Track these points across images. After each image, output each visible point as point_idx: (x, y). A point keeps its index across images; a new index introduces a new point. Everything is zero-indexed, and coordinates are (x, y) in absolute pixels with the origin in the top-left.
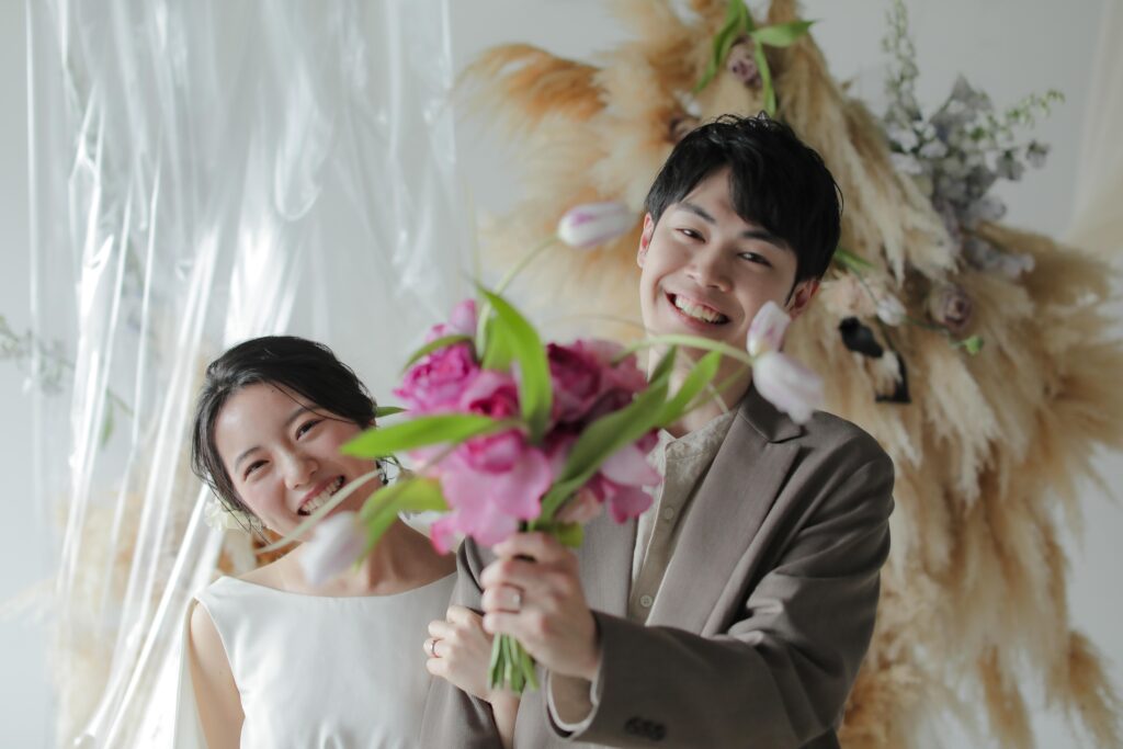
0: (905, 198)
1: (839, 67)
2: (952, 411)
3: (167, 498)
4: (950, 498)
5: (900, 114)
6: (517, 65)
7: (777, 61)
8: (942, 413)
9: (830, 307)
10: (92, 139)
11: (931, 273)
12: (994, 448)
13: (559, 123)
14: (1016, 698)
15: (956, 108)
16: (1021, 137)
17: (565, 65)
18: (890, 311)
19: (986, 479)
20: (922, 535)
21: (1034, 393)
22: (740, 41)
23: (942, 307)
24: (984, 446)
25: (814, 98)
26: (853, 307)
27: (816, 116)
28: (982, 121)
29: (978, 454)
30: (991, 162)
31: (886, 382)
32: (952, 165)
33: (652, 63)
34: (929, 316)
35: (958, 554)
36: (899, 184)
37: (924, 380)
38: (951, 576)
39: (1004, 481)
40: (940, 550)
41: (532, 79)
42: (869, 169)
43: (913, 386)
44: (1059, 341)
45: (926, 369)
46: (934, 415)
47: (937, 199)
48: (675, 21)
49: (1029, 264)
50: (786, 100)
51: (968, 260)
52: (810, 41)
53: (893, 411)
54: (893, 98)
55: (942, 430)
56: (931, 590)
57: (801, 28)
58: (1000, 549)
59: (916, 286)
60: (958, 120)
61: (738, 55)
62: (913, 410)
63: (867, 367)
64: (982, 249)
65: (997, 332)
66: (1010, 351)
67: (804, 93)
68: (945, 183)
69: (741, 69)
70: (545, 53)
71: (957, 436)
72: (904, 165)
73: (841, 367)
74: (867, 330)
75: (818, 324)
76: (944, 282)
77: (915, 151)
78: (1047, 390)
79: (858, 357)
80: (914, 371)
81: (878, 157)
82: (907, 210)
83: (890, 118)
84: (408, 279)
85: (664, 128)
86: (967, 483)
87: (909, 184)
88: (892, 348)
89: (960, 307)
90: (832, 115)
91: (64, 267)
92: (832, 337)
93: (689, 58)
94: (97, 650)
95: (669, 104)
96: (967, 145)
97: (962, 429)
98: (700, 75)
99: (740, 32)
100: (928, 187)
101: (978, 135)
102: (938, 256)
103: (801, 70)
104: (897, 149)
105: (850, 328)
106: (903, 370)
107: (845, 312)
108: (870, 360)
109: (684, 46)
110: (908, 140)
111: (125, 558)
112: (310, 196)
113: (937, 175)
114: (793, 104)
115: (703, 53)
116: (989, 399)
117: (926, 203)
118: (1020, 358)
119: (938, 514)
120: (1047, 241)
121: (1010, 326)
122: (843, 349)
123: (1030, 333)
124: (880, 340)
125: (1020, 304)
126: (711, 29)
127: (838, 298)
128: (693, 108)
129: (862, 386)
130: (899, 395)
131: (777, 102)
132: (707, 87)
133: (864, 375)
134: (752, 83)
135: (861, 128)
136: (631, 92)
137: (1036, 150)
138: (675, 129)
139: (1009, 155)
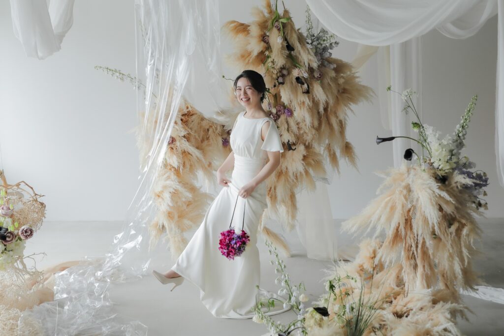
0: (309, 53)
1: (297, 27)
2: (318, 96)
3: (164, 111)
4: (319, 113)
5: (309, 36)
6: (233, 25)
7: (284, 25)
8: (316, 96)
9: (294, 75)
10: (149, 40)
11: (314, 68)
12: (327, 103)
13: (241, 36)
14: (334, 154)
15: (321, 34)
16: (333, 41)
17: (242, 25)
18: (306, 75)
19: (326, 109)
20: (313, 120)
21: (335, 92)
22: (277, 21)
23: (316, 75)
24: (324, 102)
25: (291, 33)
26: (298, 74)
27: (292, 36)
28: (325, 38)
29: (323, 104)
30: (328, 45)
31: (305, 89)
32: (319, 46)
33: (259, 25)
34: (314, 76)
35: (320, 124)
36: (308, 50)
37: (313, 89)
38: (318, 129)
39: (329, 109)
40: (316, 123)
41: (236, 27)
42: (302, 47)
43: (310, 90)
44: (341, 81)
45: (313, 87)
46: (314, 96)
47: (316, 54)
48: (264, 16)
49: (335, 66)
50: (286, 33)
51: (322, 66)
52: (291, 21)
53: (306, 95)
54: (308, 33)
55: (316, 99)
56: (314, 131)
57: (289, 19)
58: (329, 124)
59: (311, 70)
60: (321, 37)
61: (276, 24)
62: (310, 94)
63: (301, 86)
64: (326, 63)
65: (327, 80)
66: (331, 83)
67: (289, 32)
68: (318, 50)
69: (277, 27)
70: (238, 22)
71: (319, 101)
72: (309, 46)
73: (296, 87)
74: (301, 79)
75: (292, 78)
76: (317, 70)
77: (311, 43)
78: (339, 91)
79: (300, 85)
80: (310, 87)
81: (304, 45)
82: (309, 55)
83: (307, 36)
84: (211, 68)
85: (262, 38)
86: (321, 109)
87: (310, 50)
88: (306, 83)
89: (320, 75)
90: (295, 36)
91: (143, 65)
92: (294, 81)
93: (267, 24)
94: (149, 141)
95: (263, 33)
96: (322, 42)
97: (320, 99)
98: (269, 28)
99: (277, 18)
100: (315, 51)
101: (324, 40)
102: (315, 65)
103: (289, 26)
104: (308, 43)
105: (298, 79)
106: (308, 87)
107: (297, 76)
109: (266, 22)
110: (310, 41)
111: (156, 122)
113: (316, 48)
115: (270, 23)
116: (325, 93)
117: (313, 54)
118: (333, 85)
119: (316, 115)
120: (341, 61)
121: (331, 79)
122: (296, 83)
123: (335, 80)
124: (303, 80)
125: (333, 74)
126: (272, 18)
127: (296, 73)
128: (268, 34)
129: (300, 90)
130: (307, 92)
131: (284, 33)
132: (270, 30)
133: (300, 88)
134: (279, 30)
135: (301, 39)
136: (255, 31)
137: (336, 43)
138: (264, 38)
139: (331, 44)
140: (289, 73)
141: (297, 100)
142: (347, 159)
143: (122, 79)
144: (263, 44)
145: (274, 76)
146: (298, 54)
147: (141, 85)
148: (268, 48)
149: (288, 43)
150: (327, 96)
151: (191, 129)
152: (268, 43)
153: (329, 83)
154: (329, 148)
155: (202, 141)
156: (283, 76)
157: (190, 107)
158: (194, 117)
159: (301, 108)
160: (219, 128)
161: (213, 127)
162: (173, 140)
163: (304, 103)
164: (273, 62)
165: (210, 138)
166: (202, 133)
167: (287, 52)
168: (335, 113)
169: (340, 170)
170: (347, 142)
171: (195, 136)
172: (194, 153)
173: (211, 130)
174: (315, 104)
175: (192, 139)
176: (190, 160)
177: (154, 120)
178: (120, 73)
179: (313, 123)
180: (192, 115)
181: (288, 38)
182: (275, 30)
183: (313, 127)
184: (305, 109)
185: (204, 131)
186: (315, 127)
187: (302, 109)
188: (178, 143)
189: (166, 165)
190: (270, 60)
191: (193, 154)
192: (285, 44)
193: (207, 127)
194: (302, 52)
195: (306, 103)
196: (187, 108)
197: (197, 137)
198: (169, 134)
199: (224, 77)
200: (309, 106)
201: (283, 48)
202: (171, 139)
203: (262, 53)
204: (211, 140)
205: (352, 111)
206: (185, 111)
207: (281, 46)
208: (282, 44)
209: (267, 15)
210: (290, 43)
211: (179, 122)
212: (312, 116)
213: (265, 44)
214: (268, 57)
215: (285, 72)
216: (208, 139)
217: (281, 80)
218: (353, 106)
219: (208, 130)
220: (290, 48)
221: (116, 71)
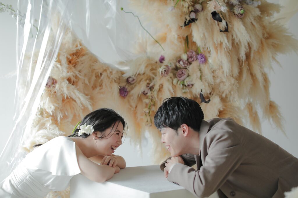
2: (239, 36)
4: (239, 59)
9: (210, 9)
11: (234, 3)
14: (256, 113)
18: (224, 9)
19: (248, 56)
20: (232, 67)
21: (260, 34)
23: (237, 10)
24: (247, 44)
26: (215, 8)
29: (245, 48)
31: (223, 28)
34: (234, 13)
35: (241, 73)
37: (232, 28)
38: (238, 78)
39: (252, 56)
40: (236, 71)
43: (229, 29)
46: (235, 36)
49: (260, 4)
53: (224, 35)
55: (237, 40)
56: (233, 81)
59: (230, 5)
62: (229, 35)
65: (250, 19)
66: (254, 23)
71: (240, 42)
73: (212, 25)
74: (218, 14)
75: (207, 14)
76: (237, 5)
78: (263, 34)
79: (216, 22)
80: (230, 26)
86: (243, 55)
88: (224, 19)
92: (210, 16)
97: (241, 40)
105: (214, 14)
106: (227, 24)
107: (213, 10)
108: (219, 22)
116: (248, 33)
118: (257, 25)
119: (236, 62)
121: (255, 17)
122: (213, 20)
123: (259, 19)
125: (258, 12)
127: (211, 6)
129: (216, 29)
130: (226, 31)
133: (217, 26)
140: (204, 8)
141: (213, 40)
142: (271, 120)
145: (185, 10)
150: (250, 37)
151: (80, 71)
153: (252, 23)
154: (250, 107)
155: (94, 87)
156: (196, 11)
157: (79, 45)
158: (84, 58)
159: (217, 53)
160: (114, 72)
161: (108, 72)
162: (52, 82)
163: (221, 44)
165: (104, 85)
166: (94, 78)
170: (271, 101)
171: (84, 80)
172: (79, 98)
173: (104, 74)
174: (235, 46)
175: (80, 84)
176: (74, 109)
179: (232, 71)
180: (83, 55)
183: (232, 75)
184: (223, 52)
185: (97, 76)
186: (235, 75)
187: (219, 52)
188: (57, 86)
189: (42, 112)
191: (77, 100)
193: (100, 71)
195: (224, 45)
197: (87, 82)
198: (48, 74)
199: (122, 9)
200: (227, 48)
202: (52, 81)
204: (104, 87)
205: (278, 62)
206: (74, 50)
211: (64, 61)
212: (231, 61)
215: (198, 7)
216: (101, 85)
217: (193, 16)
218: (280, 57)
219: (101, 74)
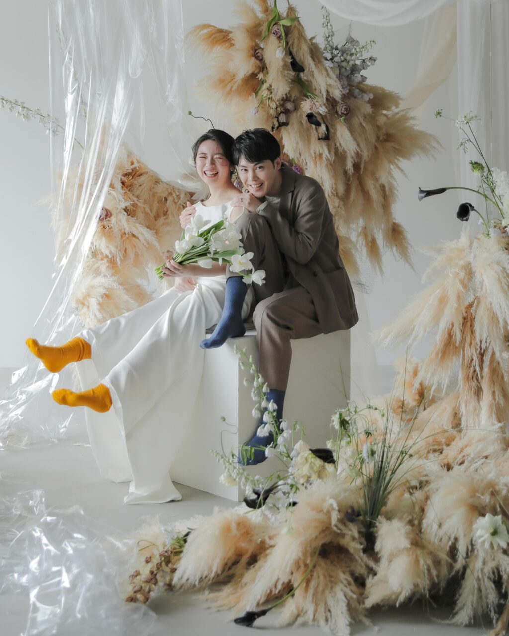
0: (328, 74)
1: (309, 34)
2: (343, 144)
3: (94, 166)
4: (346, 173)
5: (329, 48)
6: (206, 31)
7: (288, 31)
8: (341, 144)
9: (304, 110)
11: (337, 99)
12: (358, 155)
13: (219, 50)
14: (373, 241)
15: (348, 45)
17: (221, 31)
18: (322, 110)
19: (357, 166)
20: (335, 184)
21: (373, 138)
22: (276, 24)
23: (341, 109)
24: (353, 154)
25: (299, 42)
26: (310, 109)
27: (300, 48)
28: (353, 51)
29: (352, 158)
30: (358, 62)
31: (322, 133)
32: (344, 64)
33: (247, 31)
34: (336, 112)
35: (348, 190)
36: (326, 70)
37: (335, 133)
38: (345, 198)
39: (362, 167)
40: (341, 189)
41: (210, 35)
42: (316, 65)
43: (331, 135)
44: (381, 120)
45: (335, 129)
46: (338, 144)
47: (340, 77)
48: (256, 17)
49: (372, 97)
50: (290, 43)
51: (349, 96)
52: (299, 23)
53: (324, 143)
54: (326, 42)
55: (340, 149)
56: (336, 202)
57: (296, 19)
58: (364, 190)
60: (348, 49)
61: (275, 28)
62: (330, 142)
63: (316, 129)
64: (357, 92)
65: (358, 119)
66: (364, 124)
67: (296, 41)
68: (343, 70)
69: (275, 33)
70: (215, 27)
71: (345, 152)
72: (328, 64)
73: (308, 129)
74: (315, 116)
75: (301, 115)
76: (340, 101)
77: (331, 59)
78: (378, 137)
79: (313, 126)
80: (331, 130)
81: (320, 62)
82: (328, 78)
83: (325, 49)
84: (170, 100)
85: (252, 52)
86: (350, 166)
87: (329, 70)
88: (324, 123)
89: (346, 110)
90: (305, 48)
92: (305, 119)
93: (260, 29)
94: (69, 215)
95: (253, 44)
96: (349, 58)
97: (346, 149)
98: (264, 35)
99: (277, 19)
100: (337, 72)
101: (352, 55)
102: (337, 94)
103: (295, 34)
104: (326, 59)
105: (310, 116)
106: (327, 130)
107: (309, 111)
108: (317, 127)
109: (259, 25)
110: (329, 56)
111: (81, 186)
112: (139, 72)
113: (340, 67)
114: (293, 44)
115: (264, 28)
116: (355, 139)
117: (333, 76)
118: (368, 127)
119: (341, 177)
120: (382, 89)
121: (365, 117)
122: (308, 123)
123: (371, 119)
124: (319, 118)
125: (368, 109)
126: (268, 20)
127: (306, 107)
128: (262, 45)
129: (314, 135)
130: (327, 138)
131: (287, 43)
132: (265, 39)
133: (315, 132)
134: (279, 38)
135: (315, 52)
136: (241, 41)
137: (372, 59)
138: (256, 53)
139: (364, 61)
140: (297, 108)
141: (309, 150)
142: (394, 249)
143: (27, 117)
144: (253, 60)
145: (272, 112)
146: (310, 78)
147: (58, 129)
148: (263, 68)
149: (293, 58)
150: (358, 145)
151: (137, 197)
152: (262, 60)
153: (361, 124)
154: (365, 232)
155: (157, 217)
156: (287, 112)
157: (136, 163)
158: (142, 178)
159: (316, 165)
160: (182, 196)
161: (174, 195)
162: (107, 214)
163: (320, 155)
164: (270, 89)
165: (169, 212)
166: (156, 205)
167: (293, 73)
168: (373, 174)
169: (384, 269)
170: (394, 223)
171: (144, 208)
172: (142, 234)
173: (170, 199)
174: (339, 156)
175: (140, 213)
176: (135, 247)
177: (77, 182)
178: (24, 107)
179: (336, 189)
180: (141, 175)
181: (294, 51)
182: (273, 39)
183: (337, 195)
184: (323, 165)
185: (159, 201)
186: (340, 195)
187: (318, 164)
188: (113, 219)
189: (95, 254)
190: (265, 86)
191: (140, 236)
192: (289, 60)
193: (165, 195)
194: (316, 72)
195: (324, 156)
196: (132, 164)
197: (148, 210)
198: (100, 205)
199: (190, 113)
200: (327, 160)
201: (285, 66)
202: (105, 213)
203: (253, 76)
204: (170, 216)
205: (402, 170)
206: (129, 169)
207: (281, 63)
208: (284, 60)
209: (261, 15)
210: (297, 59)
211: (119, 185)
212: (335, 176)
213: (258, 62)
214: (263, 82)
215: (290, 106)
216: (165, 213)
217: (283, 118)
218: (403, 163)
219: (166, 199)
220: (296, 66)
221: (16, 103)
